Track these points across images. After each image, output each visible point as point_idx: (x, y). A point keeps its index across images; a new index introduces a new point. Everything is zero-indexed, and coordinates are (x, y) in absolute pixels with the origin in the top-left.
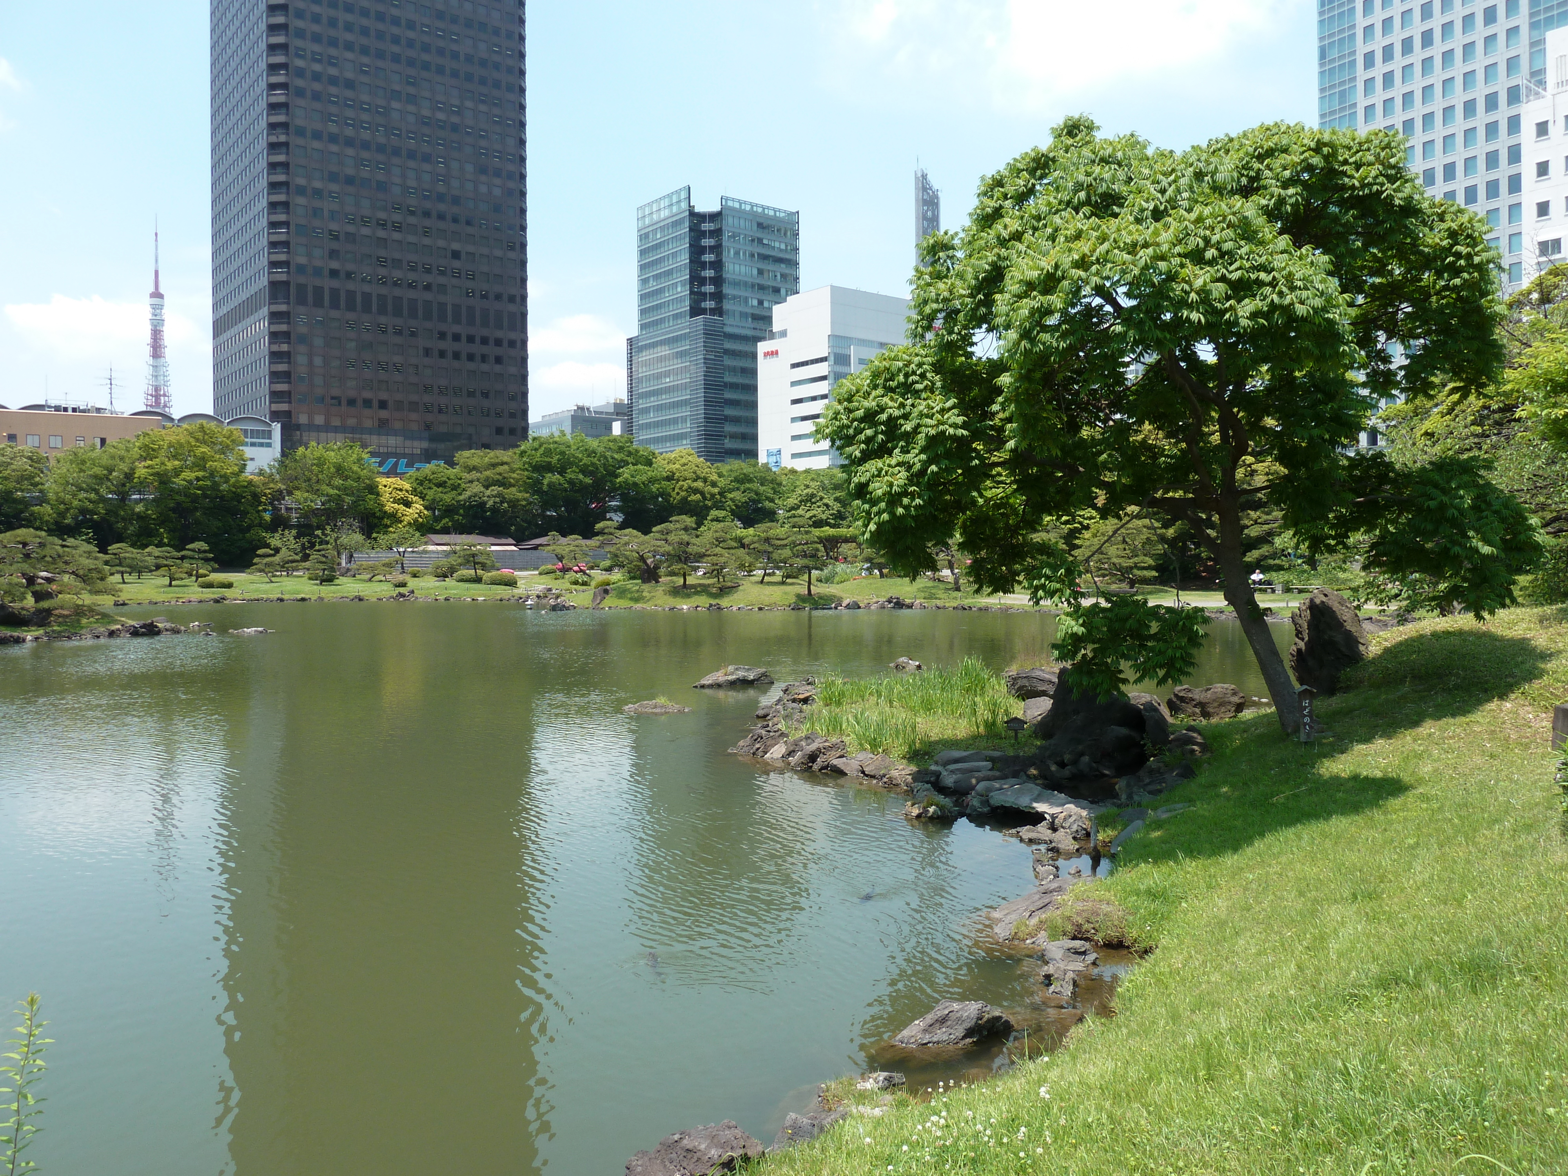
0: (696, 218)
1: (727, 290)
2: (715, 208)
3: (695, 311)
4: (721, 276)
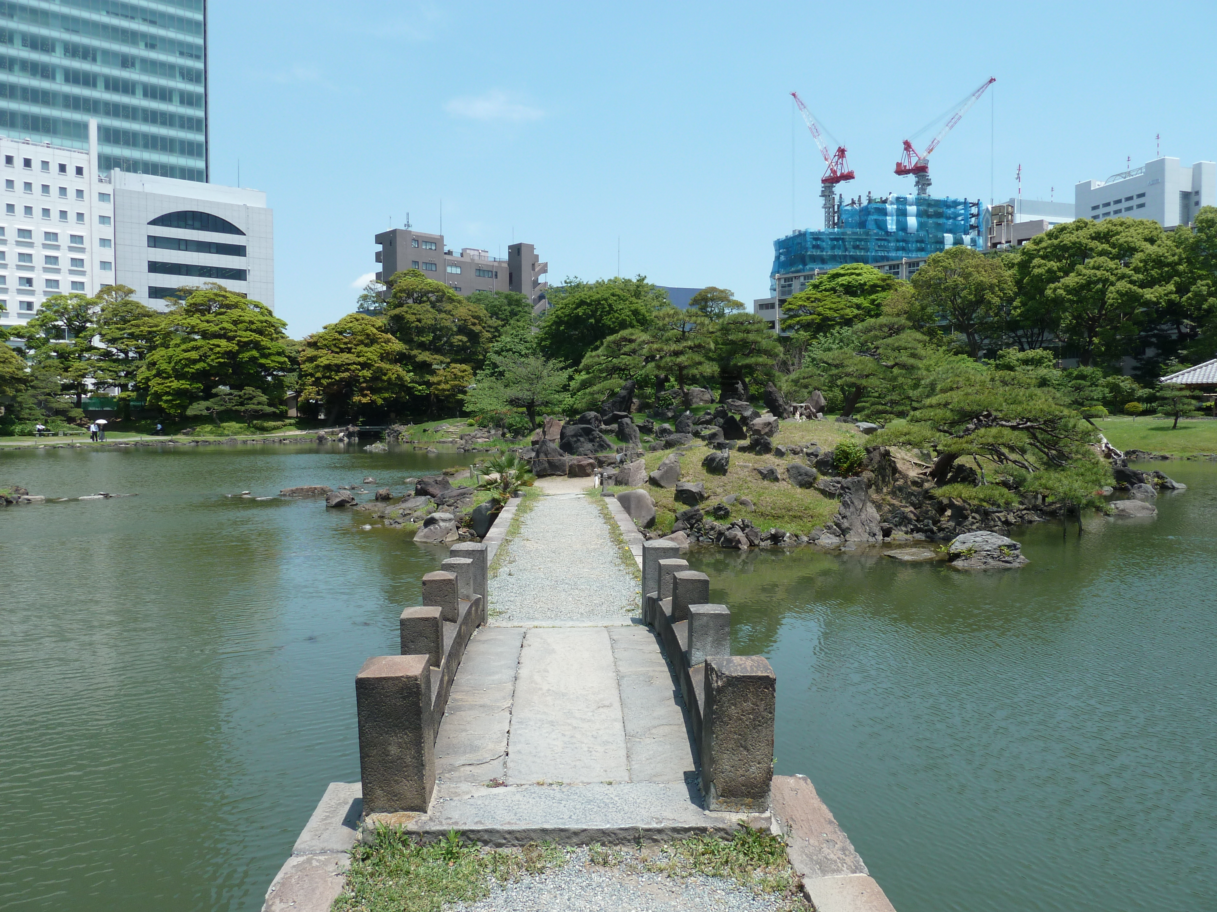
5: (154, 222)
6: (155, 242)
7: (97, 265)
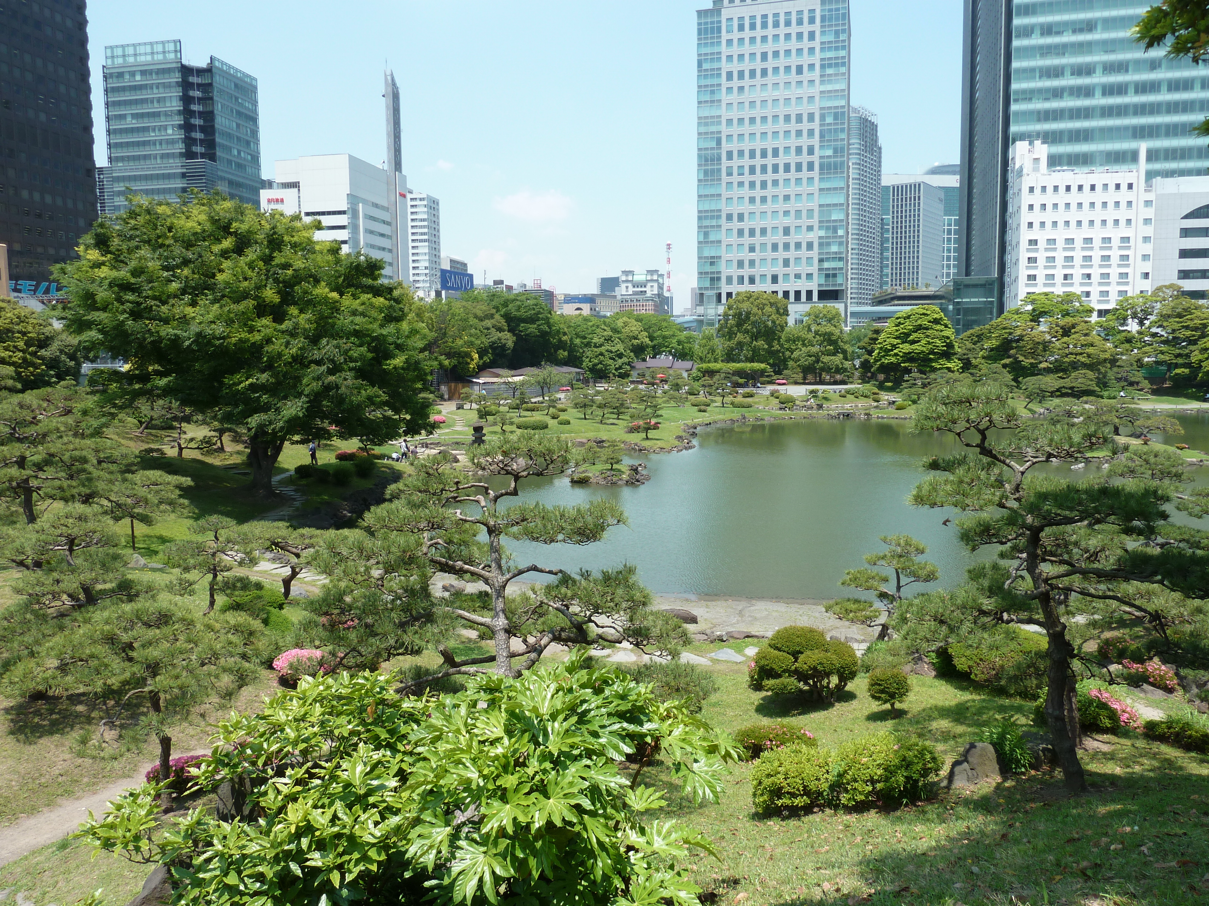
0: (186, 70)
1: (218, 140)
2: (202, 63)
3: (189, 154)
4: (213, 127)
5: (1186, 217)
6: (1186, 233)
7: (1139, 257)
